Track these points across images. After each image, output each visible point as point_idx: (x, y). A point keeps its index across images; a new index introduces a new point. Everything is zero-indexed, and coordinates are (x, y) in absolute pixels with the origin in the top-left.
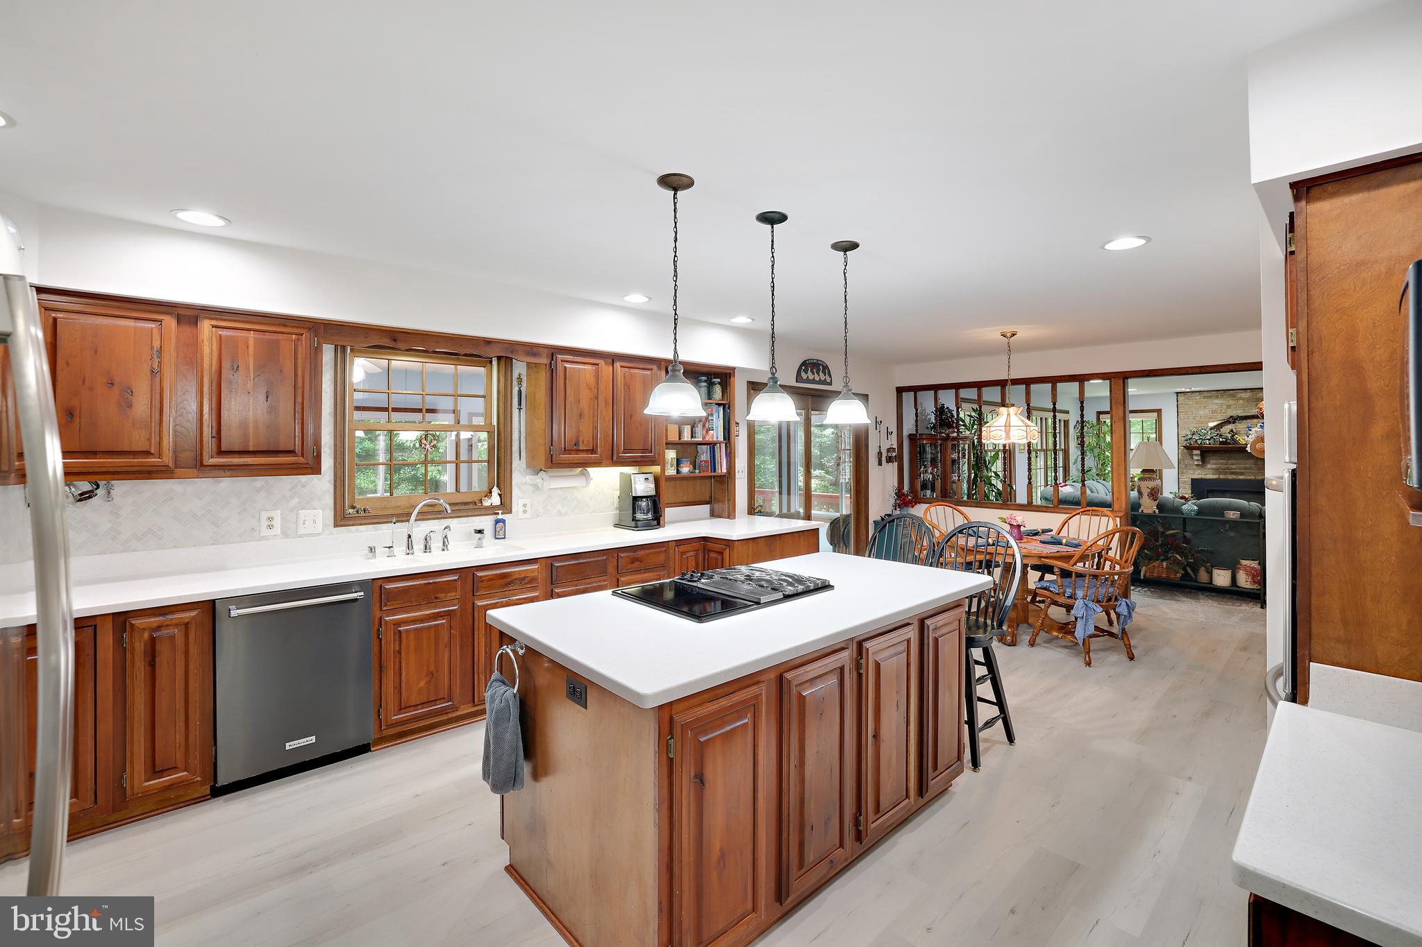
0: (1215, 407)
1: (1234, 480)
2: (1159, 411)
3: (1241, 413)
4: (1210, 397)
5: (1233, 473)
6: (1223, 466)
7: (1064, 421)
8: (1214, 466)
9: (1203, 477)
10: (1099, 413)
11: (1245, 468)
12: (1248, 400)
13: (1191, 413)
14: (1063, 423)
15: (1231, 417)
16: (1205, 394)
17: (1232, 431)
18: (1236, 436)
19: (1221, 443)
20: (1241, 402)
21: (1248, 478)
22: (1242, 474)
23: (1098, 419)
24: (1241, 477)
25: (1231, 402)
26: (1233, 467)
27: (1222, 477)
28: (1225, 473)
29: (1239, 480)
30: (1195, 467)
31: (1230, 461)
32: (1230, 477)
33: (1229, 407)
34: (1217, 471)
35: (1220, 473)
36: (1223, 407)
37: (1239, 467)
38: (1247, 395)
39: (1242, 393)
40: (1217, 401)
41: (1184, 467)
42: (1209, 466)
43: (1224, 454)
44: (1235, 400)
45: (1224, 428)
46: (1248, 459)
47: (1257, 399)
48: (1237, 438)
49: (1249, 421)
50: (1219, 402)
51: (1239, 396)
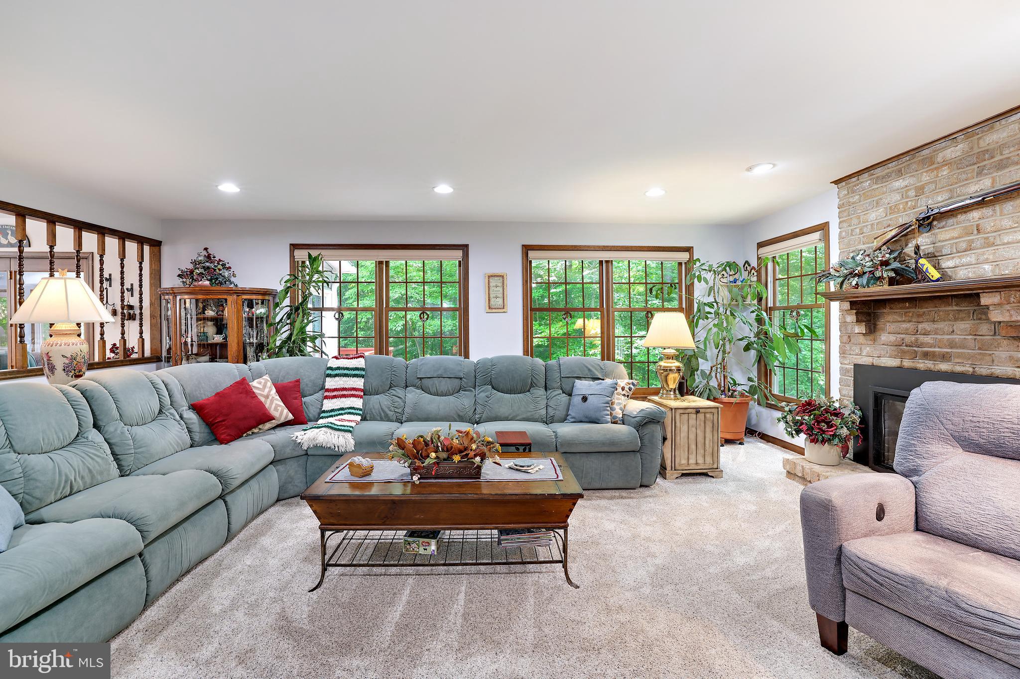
2: (823, 228)
3: (940, 201)
4: (885, 178)
5: (926, 355)
6: (909, 338)
8: (892, 338)
9: (878, 362)
11: (952, 345)
12: (958, 164)
13: (856, 221)
15: (924, 215)
16: (879, 172)
17: (916, 251)
19: (891, 282)
20: (945, 171)
22: (945, 358)
25: (925, 178)
26: (927, 339)
27: (907, 363)
28: (914, 356)
30: (860, 339)
31: (920, 326)
33: (920, 191)
34: (901, 348)
35: (902, 355)
36: (907, 197)
37: (940, 340)
38: (953, 152)
39: (945, 148)
40: (899, 183)
41: (847, 338)
42: (884, 337)
43: (908, 308)
44: (932, 170)
45: (907, 245)
46: (956, 319)
47: (984, 154)
48: (923, 266)
49: (962, 217)
50: (903, 184)
51: (940, 157)
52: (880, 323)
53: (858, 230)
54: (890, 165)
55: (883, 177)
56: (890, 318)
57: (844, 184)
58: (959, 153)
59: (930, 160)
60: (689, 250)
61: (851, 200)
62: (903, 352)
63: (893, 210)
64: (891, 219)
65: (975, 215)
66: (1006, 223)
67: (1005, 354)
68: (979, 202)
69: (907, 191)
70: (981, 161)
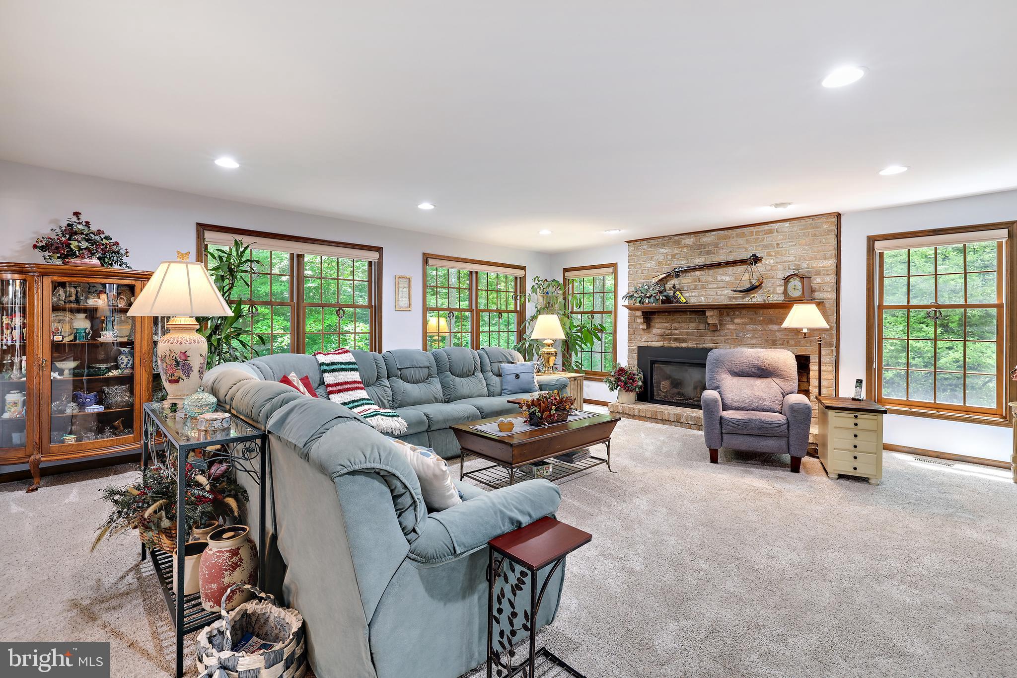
0: (661, 258)
1: (677, 348)
2: (614, 266)
3: (683, 264)
4: (656, 246)
5: (676, 340)
6: (668, 332)
8: (659, 331)
9: (650, 344)
10: (566, 270)
11: (688, 334)
12: (691, 247)
13: (639, 266)
15: (675, 269)
16: (652, 242)
17: (674, 287)
18: (678, 293)
19: (663, 302)
20: (685, 250)
21: (691, 346)
22: (684, 341)
23: (565, 277)
24: (684, 345)
25: (676, 251)
26: (677, 332)
27: (666, 344)
28: (669, 340)
29: (682, 348)
30: (642, 332)
31: (673, 325)
32: (674, 345)
33: (673, 256)
34: (663, 337)
35: (664, 340)
36: (667, 258)
37: (682, 332)
38: (689, 241)
39: (685, 239)
40: (663, 250)
41: (632, 332)
42: (655, 331)
43: (667, 316)
44: (679, 248)
45: (666, 283)
46: (690, 322)
47: (701, 246)
48: (678, 295)
49: (692, 273)
50: (665, 251)
51: (683, 242)
52: (652, 324)
53: (640, 271)
54: (659, 240)
55: (655, 245)
56: (658, 321)
57: (632, 243)
58: (691, 243)
59: (678, 243)
60: (523, 268)
61: (636, 253)
62: (664, 338)
63: (660, 263)
64: (659, 268)
65: (698, 273)
66: (710, 279)
67: (709, 338)
68: (701, 268)
69: (667, 255)
70: (700, 249)
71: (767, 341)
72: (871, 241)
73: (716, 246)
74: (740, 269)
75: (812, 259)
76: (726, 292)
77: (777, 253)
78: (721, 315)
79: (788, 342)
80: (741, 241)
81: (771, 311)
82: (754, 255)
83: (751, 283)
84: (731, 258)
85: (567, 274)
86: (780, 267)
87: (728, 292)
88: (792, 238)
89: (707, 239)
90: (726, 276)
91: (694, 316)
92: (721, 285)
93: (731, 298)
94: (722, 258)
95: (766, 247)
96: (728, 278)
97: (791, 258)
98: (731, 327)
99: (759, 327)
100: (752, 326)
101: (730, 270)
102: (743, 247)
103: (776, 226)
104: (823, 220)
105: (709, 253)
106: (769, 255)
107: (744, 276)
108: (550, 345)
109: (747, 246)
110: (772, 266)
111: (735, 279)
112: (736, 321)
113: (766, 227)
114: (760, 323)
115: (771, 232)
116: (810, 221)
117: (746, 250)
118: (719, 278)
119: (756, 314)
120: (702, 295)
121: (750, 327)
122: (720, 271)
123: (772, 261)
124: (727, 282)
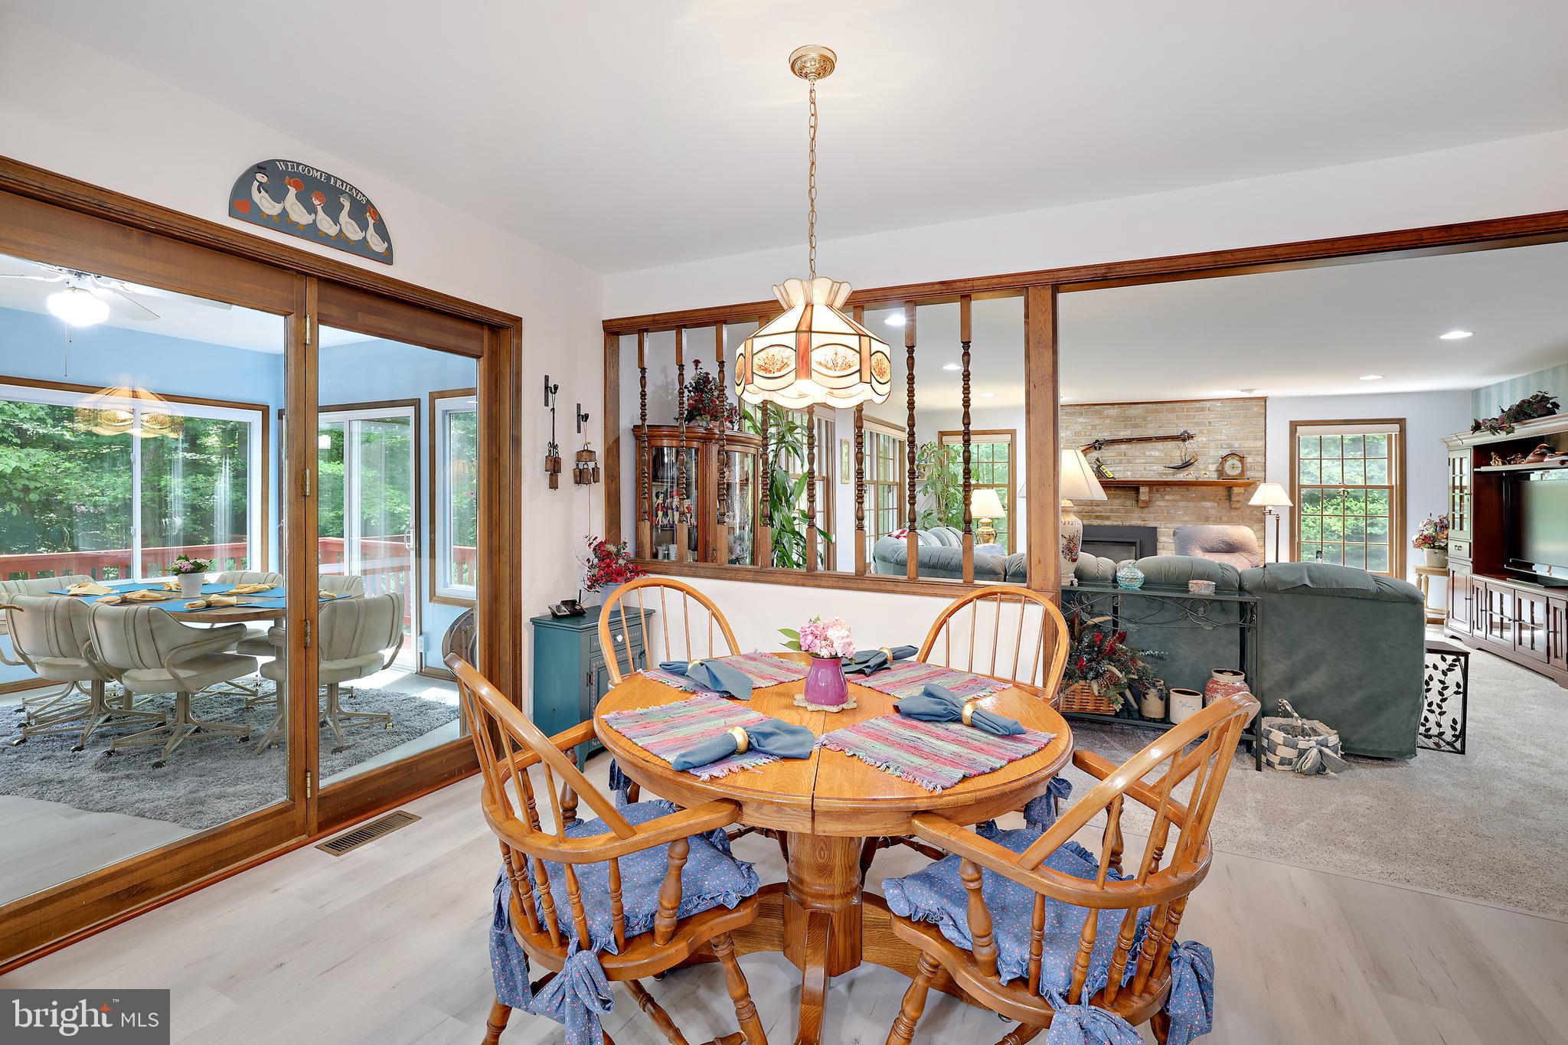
0: (1079, 428)
1: (1099, 526)
2: (1013, 433)
3: (1106, 435)
4: (1073, 414)
5: (1097, 517)
7: (900, 441)
10: (942, 434)
11: (1112, 511)
12: (1116, 419)
14: (898, 444)
15: (1097, 441)
16: (1068, 409)
17: (1098, 460)
18: (1103, 467)
20: (1108, 421)
21: (1115, 523)
22: (1108, 518)
23: (941, 441)
24: (1107, 523)
25: (1097, 421)
33: (1094, 427)
36: (1087, 429)
37: (1105, 509)
38: (1114, 412)
39: (1109, 409)
40: (1081, 420)
44: (1101, 418)
46: (1114, 498)
47: (1126, 418)
48: (1104, 469)
49: (1116, 446)
50: (1084, 421)
51: (1105, 413)
54: (1075, 408)
55: (1071, 413)
58: (1115, 414)
59: (1100, 413)
62: (1083, 515)
63: (1076, 434)
64: (1076, 440)
65: (1123, 447)
66: (1138, 454)
67: (1137, 516)
68: (1129, 441)
69: (1086, 426)
70: (1126, 420)
71: (1199, 518)
72: (1294, 426)
73: (1144, 419)
74: (1171, 444)
75: (1243, 439)
76: (1155, 468)
77: (1209, 431)
78: (1150, 491)
79: (1221, 519)
80: (1171, 416)
81: (1204, 488)
82: (1186, 432)
83: (1182, 459)
84: (1161, 433)
85: (945, 438)
86: (1212, 445)
87: (1160, 468)
88: (1224, 417)
89: (1133, 411)
90: (1156, 451)
91: (1118, 492)
92: (1149, 460)
93: (1160, 474)
94: (1150, 432)
95: (1198, 424)
96: (1157, 454)
97: (1223, 437)
98: (1162, 503)
99: (1191, 504)
100: (1184, 503)
101: (1160, 445)
102: (1175, 423)
103: (1208, 404)
104: (1254, 402)
105: (1135, 426)
106: (1201, 432)
107: (1176, 453)
108: (987, 524)
109: (1178, 421)
110: (1204, 444)
111: (1165, 455)
112: (1167, 497)
113: (1197, 405)
114: (1193, 500)
115: (1202, 409)
116: (1241, 403)
117: (1177, 426)
118: (1148, 453)
119: (1188, 491)
120: (1128, 470)
121: (1181, 504)
122: (1149, 445)
123: (1204, 439)
124: (1157, 458)
